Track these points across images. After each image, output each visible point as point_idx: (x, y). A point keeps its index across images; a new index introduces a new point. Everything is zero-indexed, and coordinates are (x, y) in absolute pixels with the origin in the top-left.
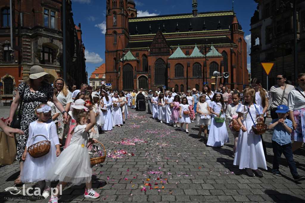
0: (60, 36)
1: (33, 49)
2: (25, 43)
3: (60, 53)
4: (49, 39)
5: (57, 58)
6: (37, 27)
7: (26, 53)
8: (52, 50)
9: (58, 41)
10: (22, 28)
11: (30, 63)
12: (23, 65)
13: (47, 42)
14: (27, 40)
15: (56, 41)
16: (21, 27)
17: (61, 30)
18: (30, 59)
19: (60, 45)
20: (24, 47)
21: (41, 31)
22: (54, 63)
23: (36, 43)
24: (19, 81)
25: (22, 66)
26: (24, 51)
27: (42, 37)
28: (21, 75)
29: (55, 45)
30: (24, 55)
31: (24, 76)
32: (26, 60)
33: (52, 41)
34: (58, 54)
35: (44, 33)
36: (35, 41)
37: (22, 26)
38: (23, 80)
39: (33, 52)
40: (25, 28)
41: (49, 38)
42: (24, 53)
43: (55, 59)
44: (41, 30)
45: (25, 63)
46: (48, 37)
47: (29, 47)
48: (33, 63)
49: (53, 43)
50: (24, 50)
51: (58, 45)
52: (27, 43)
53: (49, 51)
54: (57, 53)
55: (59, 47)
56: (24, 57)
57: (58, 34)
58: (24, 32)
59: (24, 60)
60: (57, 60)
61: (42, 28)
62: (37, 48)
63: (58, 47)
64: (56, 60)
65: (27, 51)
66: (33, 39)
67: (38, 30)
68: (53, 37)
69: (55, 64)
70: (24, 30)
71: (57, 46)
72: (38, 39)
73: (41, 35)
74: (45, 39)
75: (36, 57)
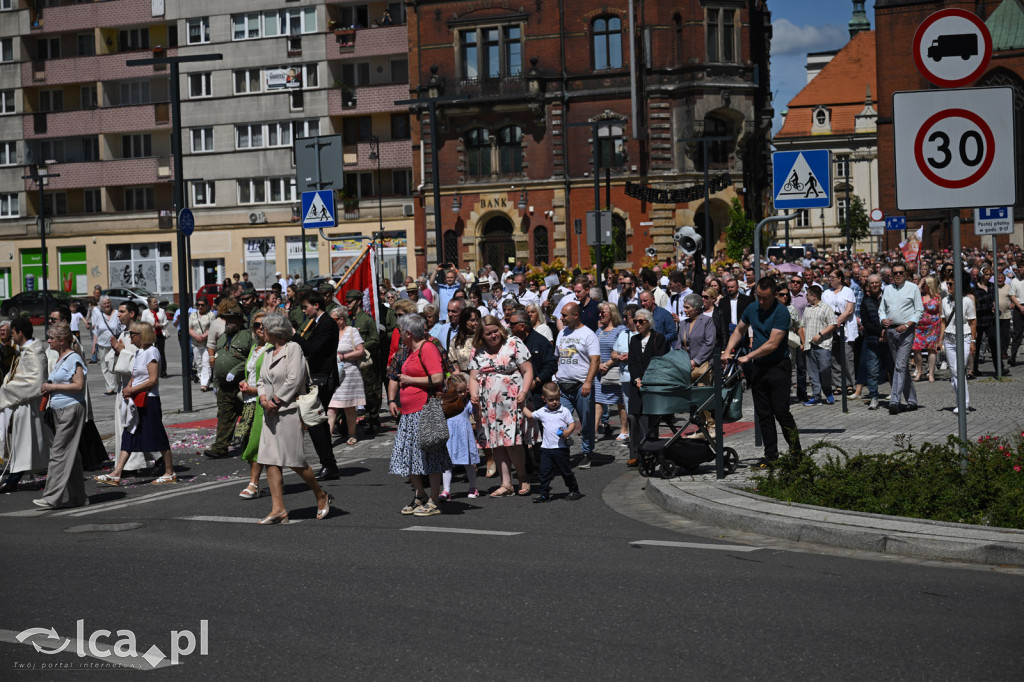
0: (746, 81)
1: (678, 130)
2: (656, 115)
3: (747, 134)
4: (719, 97)
5: (737, 148)
6: (690, 70)
7: (659, 144)
8: (724, 124)
9: (743, 97)
10: (650, 72)
11: (669, 169)
12: (653, 178)
13: (715, 107)
14: (663, 105)
15: (738, 97)
16: (648, 70)
17: (749, 62)
18: (669, 159)
19: (748, 107)
20: (655, 126)
21: (702, 79)
22: (730, 164)
23: (689, 113)
24: (642, 224)
25: (650, 182)
26: (653, 139)
27: (705, 96)
28: (647, 208)
29: (734, 110)
30: (654, 149)
31: (655, 210)
32: (660, 163)
33: (728, 101)
34: (741, 136)
35: (709, 82)
36: (686, 108)
37: (649, 66)
38: (651, 220)
39: (675, 139)
40: (656, 72)
41: (718, 93)
42: (653, 145)
43: (732, 151)
44: (700, 75)
45: (657, 173)
46: (716, 91)
47: (667, 126)
48: (676, 170)
49: (730, 106)
50: (655, 136)
51: (743, 110)
52: (662, 115)
53: (716, 127)
54: (739, 133)
55: (746, 115)
56: (653, 154)
57: (742, 76)
58: (654, 84)
59: (653, 164)
60: (738, 153)
61: (701, 68)
62: (690, 127)
63: (743, 115)
64: (734, 154)
65: (664, 135)
66: (678, 101)
67: (693, 78)
68: (730, 88)
69: (733, 168)
70: (654, 76)
71: (739, 113)
72: (695, 103)
73: (702, 91)
74: (711, 98)
75: (687, 152)
